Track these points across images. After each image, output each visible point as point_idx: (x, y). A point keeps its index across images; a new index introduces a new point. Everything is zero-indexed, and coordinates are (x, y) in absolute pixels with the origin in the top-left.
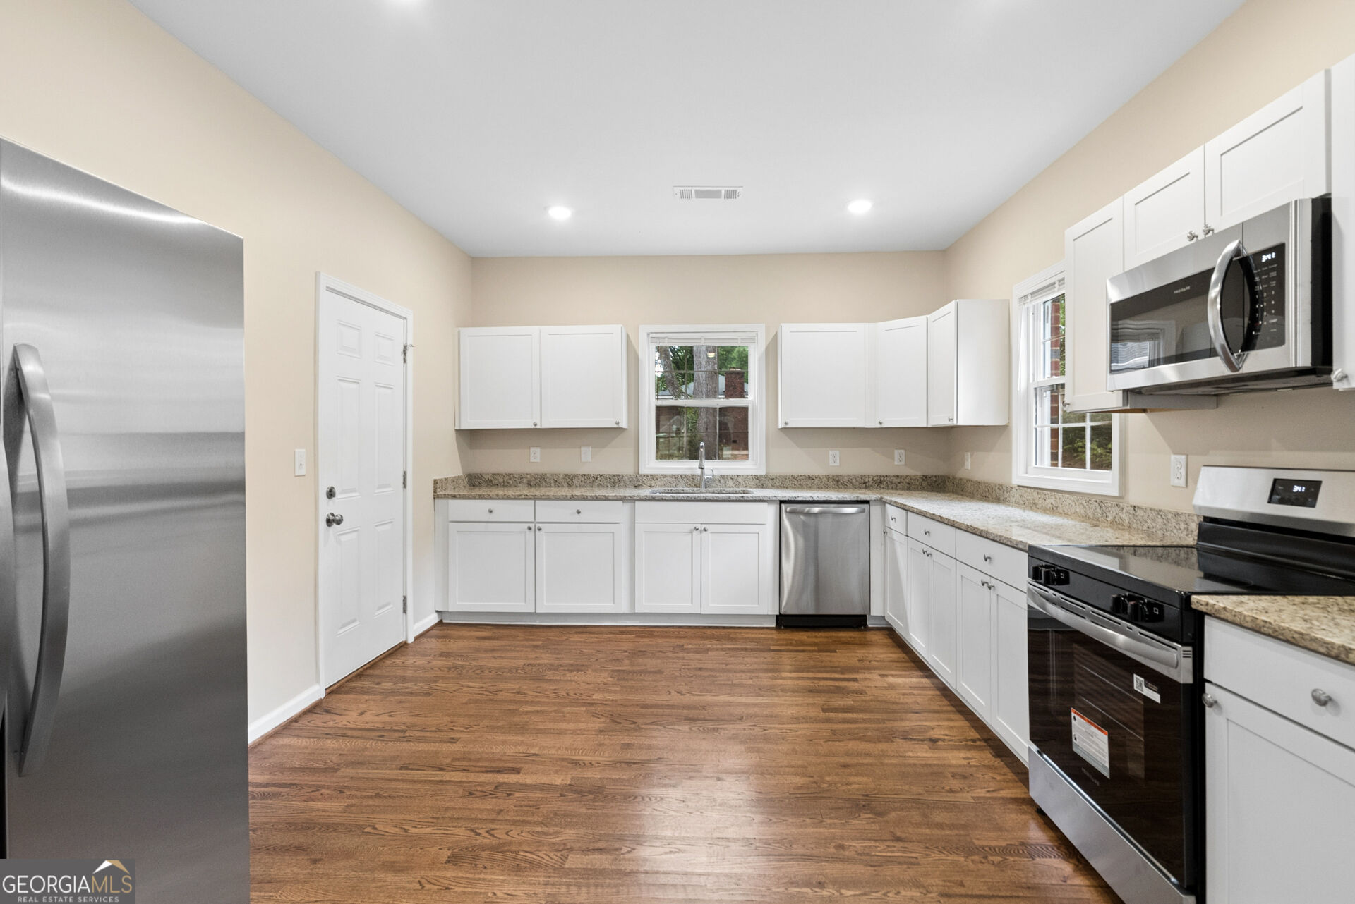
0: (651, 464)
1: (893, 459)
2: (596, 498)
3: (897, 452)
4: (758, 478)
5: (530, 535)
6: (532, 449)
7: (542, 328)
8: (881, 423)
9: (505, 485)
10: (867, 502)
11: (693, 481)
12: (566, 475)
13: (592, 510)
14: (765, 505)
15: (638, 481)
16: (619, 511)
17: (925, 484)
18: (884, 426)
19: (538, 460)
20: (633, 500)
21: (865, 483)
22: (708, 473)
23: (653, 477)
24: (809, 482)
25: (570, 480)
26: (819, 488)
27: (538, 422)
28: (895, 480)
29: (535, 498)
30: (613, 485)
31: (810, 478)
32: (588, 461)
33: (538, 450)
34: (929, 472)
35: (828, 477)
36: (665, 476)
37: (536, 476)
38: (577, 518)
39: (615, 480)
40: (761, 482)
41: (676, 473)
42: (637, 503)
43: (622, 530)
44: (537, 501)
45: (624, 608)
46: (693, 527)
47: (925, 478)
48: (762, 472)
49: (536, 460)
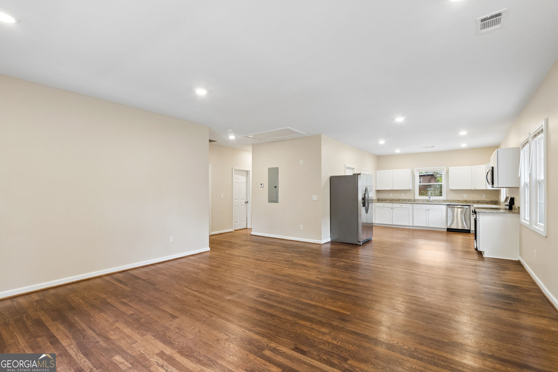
0: (417, 197)
1: (482, 196)
2: (405, 203)
3: (483, 195)
4: (444, 200)
5: (392, 210)
6: (391, 194)
7: (393, 170)
8: (475, 188)
9: (385, 201)
10: (470, 206)
11: (428, 201)
12: (398, 199)
13: (404, 205)
14: (443, 205)
15: (415, 200)
16: (410, 206)
17: (491, 203)
18: (476, 189)
19: (392, 196)
20: (413, 204)
21: (474, 202)
22: (431, 200)
23: (418, 200)
24: (458, 202)
25: (399, 200)
26: (461, 203)
27: (392, 188)
28: (483, 202)
29: (392, 203)
30: (409, 201)
31: (458, 201)
32: (403, 196)
33: (392, 194)
34: (493, 200)
35: (463, 201)
36: (421, 200)
37: (391, 199)
38: (401, 207)
39: (409, 200)
40: (445, 201)
41: (423, 199)
42: (414, 204)
43: (411, 210)
44: (393, 204)
45: (411, 225)
46: (426, 209)
47: (492, 201)
48: (446, 199)
49: (391, 196)
